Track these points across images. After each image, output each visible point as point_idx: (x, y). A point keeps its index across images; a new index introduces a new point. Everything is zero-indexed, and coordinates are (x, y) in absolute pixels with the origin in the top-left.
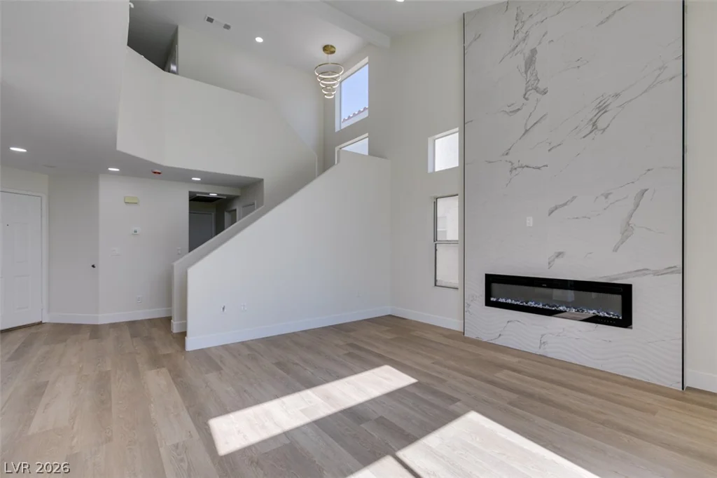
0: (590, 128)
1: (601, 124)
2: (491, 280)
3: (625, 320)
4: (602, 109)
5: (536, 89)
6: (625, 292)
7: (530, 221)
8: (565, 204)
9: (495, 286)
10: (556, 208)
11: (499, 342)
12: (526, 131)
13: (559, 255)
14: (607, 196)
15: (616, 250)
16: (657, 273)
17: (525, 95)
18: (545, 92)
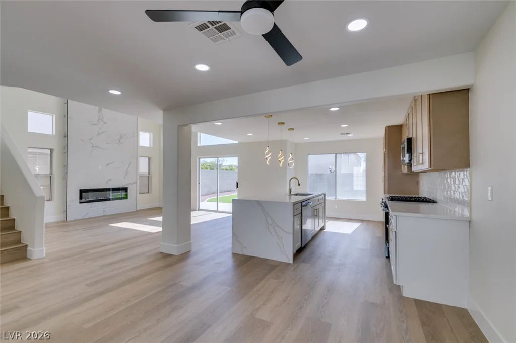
0: (118, 142)
1: (122, 141)
2: (82, 192)
3: (126, 197)
4: (122, 137)
5: (102, 120)
6: (125, 189)
7: (100, 168)
8: (111, 163)
9: (83, 194)
10: (109, 164)
11: (86, 217)
12: (99, 134)
13: (110, 180)
14: (123, 162)
15: (124, 178)
16: (133, 184)
17: (98, 120)
18: (105, 123)
